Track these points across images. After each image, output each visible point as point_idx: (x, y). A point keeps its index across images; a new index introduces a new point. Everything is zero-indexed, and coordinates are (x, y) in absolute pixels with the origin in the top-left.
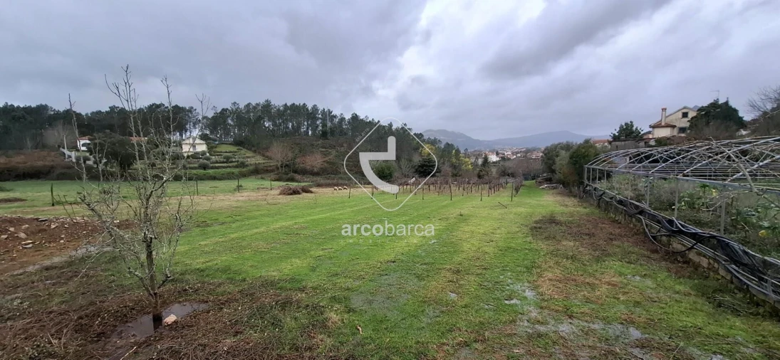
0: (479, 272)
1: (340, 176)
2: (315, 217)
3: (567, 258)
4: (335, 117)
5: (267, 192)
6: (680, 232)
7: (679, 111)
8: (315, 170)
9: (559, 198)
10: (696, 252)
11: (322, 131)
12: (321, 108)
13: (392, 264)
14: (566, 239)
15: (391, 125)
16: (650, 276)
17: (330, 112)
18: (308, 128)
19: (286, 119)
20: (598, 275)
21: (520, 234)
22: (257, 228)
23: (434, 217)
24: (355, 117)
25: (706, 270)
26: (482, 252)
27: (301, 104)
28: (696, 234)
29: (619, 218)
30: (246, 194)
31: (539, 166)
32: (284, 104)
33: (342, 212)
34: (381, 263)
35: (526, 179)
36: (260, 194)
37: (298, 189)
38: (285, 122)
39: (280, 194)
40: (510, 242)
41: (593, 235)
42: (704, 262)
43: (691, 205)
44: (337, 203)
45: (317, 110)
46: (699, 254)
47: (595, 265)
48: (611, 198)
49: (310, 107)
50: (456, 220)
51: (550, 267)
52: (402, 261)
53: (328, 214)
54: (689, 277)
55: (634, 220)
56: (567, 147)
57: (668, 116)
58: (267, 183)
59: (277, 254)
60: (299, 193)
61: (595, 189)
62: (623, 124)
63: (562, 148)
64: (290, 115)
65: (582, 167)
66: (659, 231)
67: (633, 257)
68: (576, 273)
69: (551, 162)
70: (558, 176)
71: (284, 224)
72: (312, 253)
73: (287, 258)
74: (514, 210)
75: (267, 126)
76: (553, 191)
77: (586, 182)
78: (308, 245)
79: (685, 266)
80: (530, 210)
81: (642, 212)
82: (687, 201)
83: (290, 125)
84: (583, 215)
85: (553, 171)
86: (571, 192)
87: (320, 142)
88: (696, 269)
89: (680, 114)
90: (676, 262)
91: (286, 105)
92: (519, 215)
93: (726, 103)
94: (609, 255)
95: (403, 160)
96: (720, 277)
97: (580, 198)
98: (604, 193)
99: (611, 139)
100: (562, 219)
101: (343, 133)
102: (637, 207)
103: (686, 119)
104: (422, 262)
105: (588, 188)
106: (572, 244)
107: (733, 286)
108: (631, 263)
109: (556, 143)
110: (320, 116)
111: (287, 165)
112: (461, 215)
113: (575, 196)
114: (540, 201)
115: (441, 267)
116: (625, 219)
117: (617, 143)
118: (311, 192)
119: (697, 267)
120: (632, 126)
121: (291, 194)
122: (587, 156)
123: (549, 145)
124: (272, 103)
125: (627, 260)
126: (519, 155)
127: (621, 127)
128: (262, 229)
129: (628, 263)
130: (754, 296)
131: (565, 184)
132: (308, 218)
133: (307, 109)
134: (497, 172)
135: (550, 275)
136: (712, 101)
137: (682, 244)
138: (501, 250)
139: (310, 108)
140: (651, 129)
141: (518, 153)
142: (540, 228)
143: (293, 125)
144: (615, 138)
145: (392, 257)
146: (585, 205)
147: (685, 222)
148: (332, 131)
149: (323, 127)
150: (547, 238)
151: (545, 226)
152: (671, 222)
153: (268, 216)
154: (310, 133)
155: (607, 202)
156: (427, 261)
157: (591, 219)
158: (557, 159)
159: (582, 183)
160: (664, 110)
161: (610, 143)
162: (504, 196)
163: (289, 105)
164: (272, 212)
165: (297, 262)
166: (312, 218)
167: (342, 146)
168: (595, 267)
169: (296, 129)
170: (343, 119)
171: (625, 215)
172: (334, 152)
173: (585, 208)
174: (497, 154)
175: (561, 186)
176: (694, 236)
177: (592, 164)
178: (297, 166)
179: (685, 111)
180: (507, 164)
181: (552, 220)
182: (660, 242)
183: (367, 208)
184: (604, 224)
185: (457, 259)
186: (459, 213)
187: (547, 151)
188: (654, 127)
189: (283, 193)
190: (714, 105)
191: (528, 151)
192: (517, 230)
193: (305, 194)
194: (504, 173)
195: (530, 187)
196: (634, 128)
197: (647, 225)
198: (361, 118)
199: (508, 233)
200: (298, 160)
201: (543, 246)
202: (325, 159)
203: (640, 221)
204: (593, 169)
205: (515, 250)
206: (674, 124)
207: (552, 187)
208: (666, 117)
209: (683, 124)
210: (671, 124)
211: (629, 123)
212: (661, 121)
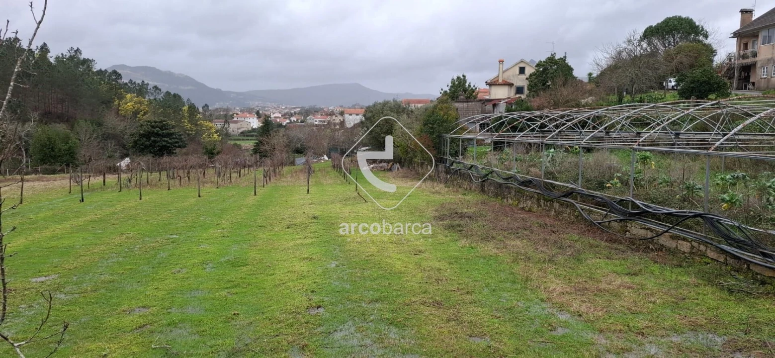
6: (643, 214)
7: (516, 65)
10: (671, 237)
25: (687, 255)
42: (684, 246)
46: (676, 238)
57: (507, 70)
61: (471, 168)
62: (455, 78)
66: (605, 216)
79: (661, 254)
81: (570, 194)
82: (619, 176)
89: (517, 70)
90: (649, 251)
93: (563, 60)
96: (709, 261)
98: (490, 172)
99: (441, 98)
100: (465, 211)
102: (559, 188)
103: (523, 77)
105: (455, 167)
107: (729, 268)
119: (674, 253)
120: (465, 81)
126: (293, 119)
127: (453, 82)
130: (757, 274)
136: (549, 56)
137: (649, 230)
140: (487, 87)
141: (292, 115)
142: (456, 226)
144: (446, 97)
151: (459, 223)
160: (501, 62)
173: (465, 195)
174: (259, 115)
179: (522, 65)
182: (609, 229)
187: (371, 113)
188: (491, 84)
190: (551, 60)
191: (306, 113)
196: (467, 84)
197: (583, 211)
201: (492, 250)
203: (569, 205)
205: (468, 261)
206: (511, 82)
207: (381, 167)
208: (504, 72)
209: (520, 82)
210: (508, 81)
211: (462, 77)
212: (498, 76)
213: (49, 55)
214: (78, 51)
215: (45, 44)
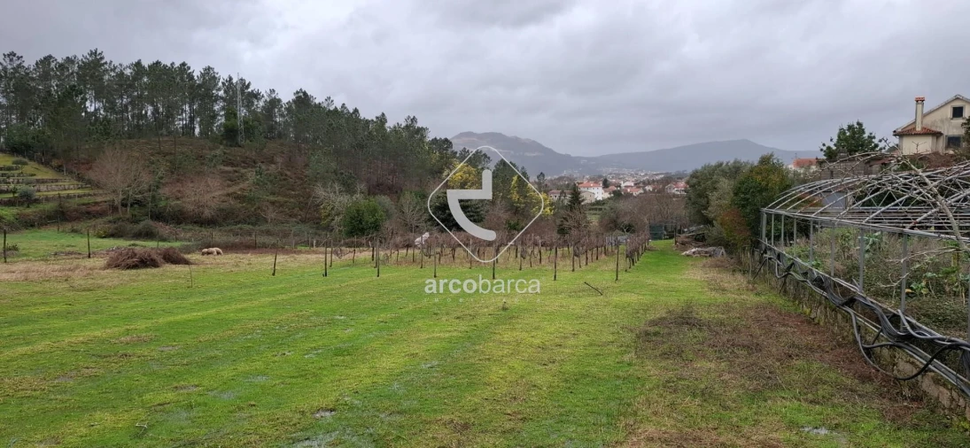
0: (508, 426)
1: (263, 228)
2: (178, 318)
3: (694, 395)
4: (256, 95)
5: (76, 262)
6: (909, 338)
7: (946, 104)
8: (207, 213)
9: (713, 274)
10: (932, 378)
11: (225, 126)
12: (223, 74)
13: (328, 414)
14: (704, 356)
15: (382, 120)
16: (847, 428)
17: (245, 86)
18: (192, 119)
19: (140, 97)
20: (746, 429)
21: (614, 349)
22: (28, 344)
23: (447, 314)
24: (303, 99)
25: (946, 412)
26: (527, 384)
27: (177, 65)
28: (931, 341)
29: (818, 314)
30: (21, 266)
31: (682, 212)
32: (135, 61)
33: (245, 305)
34: (303, 413)
35: (656, 237)
36: (57, 267)
37: (155, 257)
38: (137, 102)
39: (109, 266)
40: (589, 365)
41: (758, 347)
42: (944, 396)
43: (938, 288)
44: (242, 286)
45: (214, 79)
46: (938, 381)
47: (745, 409)
48: (805, 274)
49: (197, 70)
50: (490, 319)
51: (655, 413)
52: (351, 408)
53: (213, 311)
54: (915, 427)
55: (839, 316)
56: (735, 170)
57: (931, 113)
58: (80, 242)
59: (62, 401)
60: (154, 264)
61: (779, 256)
62: (845, 127)
63: (724, 173)
64: (151, 87)
65: (758, 213)
66: (877, 337)
67: (823, 391)
68: (704, 425)
69: (703, 201)
70: (715, 231)
71: (98, 333)
72: (147, 397)
73: (84, 409)
74: (616, 299)
75: (91, 109)
76: (704, 261)
77: (765, 242)
78: (144, 380)
79: (915, 405)
80: (647, 299)
81: (851, 302)
82: (931, 279)
83: (150, 109)
84: (750, 309)
85: (708, 222)
86: (740, 263)
87: (218, 152)
88: (933, 412)
89: (949, 112)
90: (899, 398)
91: (138, 64)
92: (624, 308)
94: (778, 387)
95: (407, 195)
97: (755, 274)
98: (793, 264)
99: (822, 156)
100: (706, 315)
101: (273, 132)
102: (845, 291)
103: (960, 121)
104: (393, 409)
105: (767, 256)
106: (712, 366)
108: (818, 403)
109: (713, 163)
110: (221, 93)
111: (138, 202)
112: (505, 309)
113: (744, 272)
114: (675, 280)
115: (432, 417)
116: (826, 316)
117: (832, 165)
118: (187, 262)
119: (934, 406)
120: (862, 131)
121: (135, 267)
122: (766, 189)
123: (699, 168)
124: (106, 59)
125: (810, 396)
126: (649, 188)
127: (842, 132)
128: (40, 347)
129: (811, 402)
131: (729, 247)
132: (161, 320)
133: (191, 77)
134: (601, 222)
135: (651, 429)
137: (913, 363)
138: (566, 381)
139: (196, 74)
140: (897, 139)
141: (648, 184)
142: (656, 334)
143: (156, 111)
144: (831, 155)
145: (330, 400)
146: (759, 288)
147: (918, 320)
148: (249, 130)
149: (227, 116)
150: (665, 355)
151: (666, 330)
152: (895, 319)
153: (66, 315)
154: (197, 131)
155: (798, 282)
156: (406, 405)
157: (762, 316)
158: (713, 196)
159: (756, 244)
160: (920, 101)
161: (820, 163)
162: (602, 272)
163: (146, 63)
164: (78, 307)
165: (104, 418)
166: (171, 319)
167: (272, 162)
168: (745, 412)
169: (162, 122)
170: (274, 103)
171: (825, 308)
172: (251, 175)
173: (758, 294)
174: (606, 185)
175: (723, 250)
176: (930, 345)
177: (773, 207)
178: (162, 204)
179: (958, 104)
180: (622, 205)
181: (685, 319)
182: (878, 359)
183: (310, 295)
184: (787, 325)
185: (471, 399)
186: (501, 305)
187: (695, 180)
188: (901, 134)
189: (115, 264)
191: (668, 180)
192: (611, 338)
193: (170, 268)
194: (614, 224)
195: (663, 252)
196: (866, 136)
197: (859, 328)
198: (317, 101)
199: (591, 345)
200: (165, 191)
201: (653, 370)
202: (231, 190)
203: (847, 319)
204: (778, 217)
205: (596, 380)
206: (938, 130)
207: (706, 252)
208: (924, 116)
209: (955, 130)
210: (934, 129)
211: (856, 126)
212: (915, 123)
213: (387, 125)
214: (414, 120)
215: (383, 114)
